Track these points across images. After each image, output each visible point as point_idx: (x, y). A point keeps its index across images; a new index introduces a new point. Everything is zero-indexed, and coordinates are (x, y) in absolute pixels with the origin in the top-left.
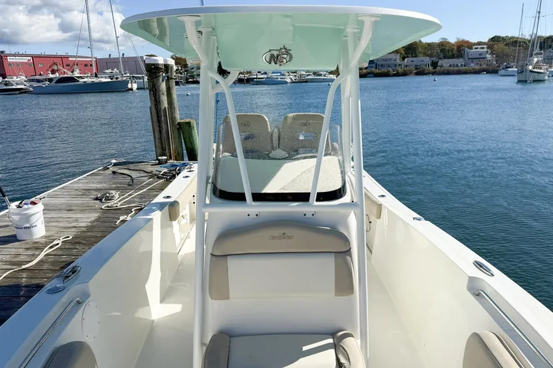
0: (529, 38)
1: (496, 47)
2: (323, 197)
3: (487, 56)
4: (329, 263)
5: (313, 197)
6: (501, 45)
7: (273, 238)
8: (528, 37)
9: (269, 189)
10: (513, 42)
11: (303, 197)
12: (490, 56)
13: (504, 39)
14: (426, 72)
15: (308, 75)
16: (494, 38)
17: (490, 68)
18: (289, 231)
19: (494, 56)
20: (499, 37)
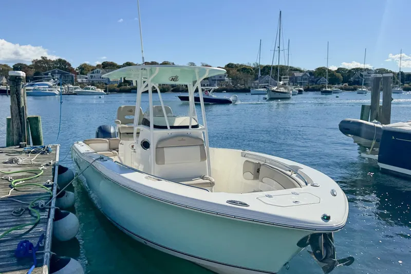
0: (254, 67)
1: (231, 72)
2: (193, 127)
3: (226, 78)
4: (198, 148)
5: (190, 127)
6: (235, 71)
7: (179, 140)
8: (252, 66)
9: (176, 125)
10: (242, 69)
11: (187, 127)
12: (227, 79)
13: (236, 66)
14: (180, 89)
15: (75, 89)
16: (229, 65)
17: (228, 88)
18: (184, 138)
19: (231, 78)
20: (232, 64)
